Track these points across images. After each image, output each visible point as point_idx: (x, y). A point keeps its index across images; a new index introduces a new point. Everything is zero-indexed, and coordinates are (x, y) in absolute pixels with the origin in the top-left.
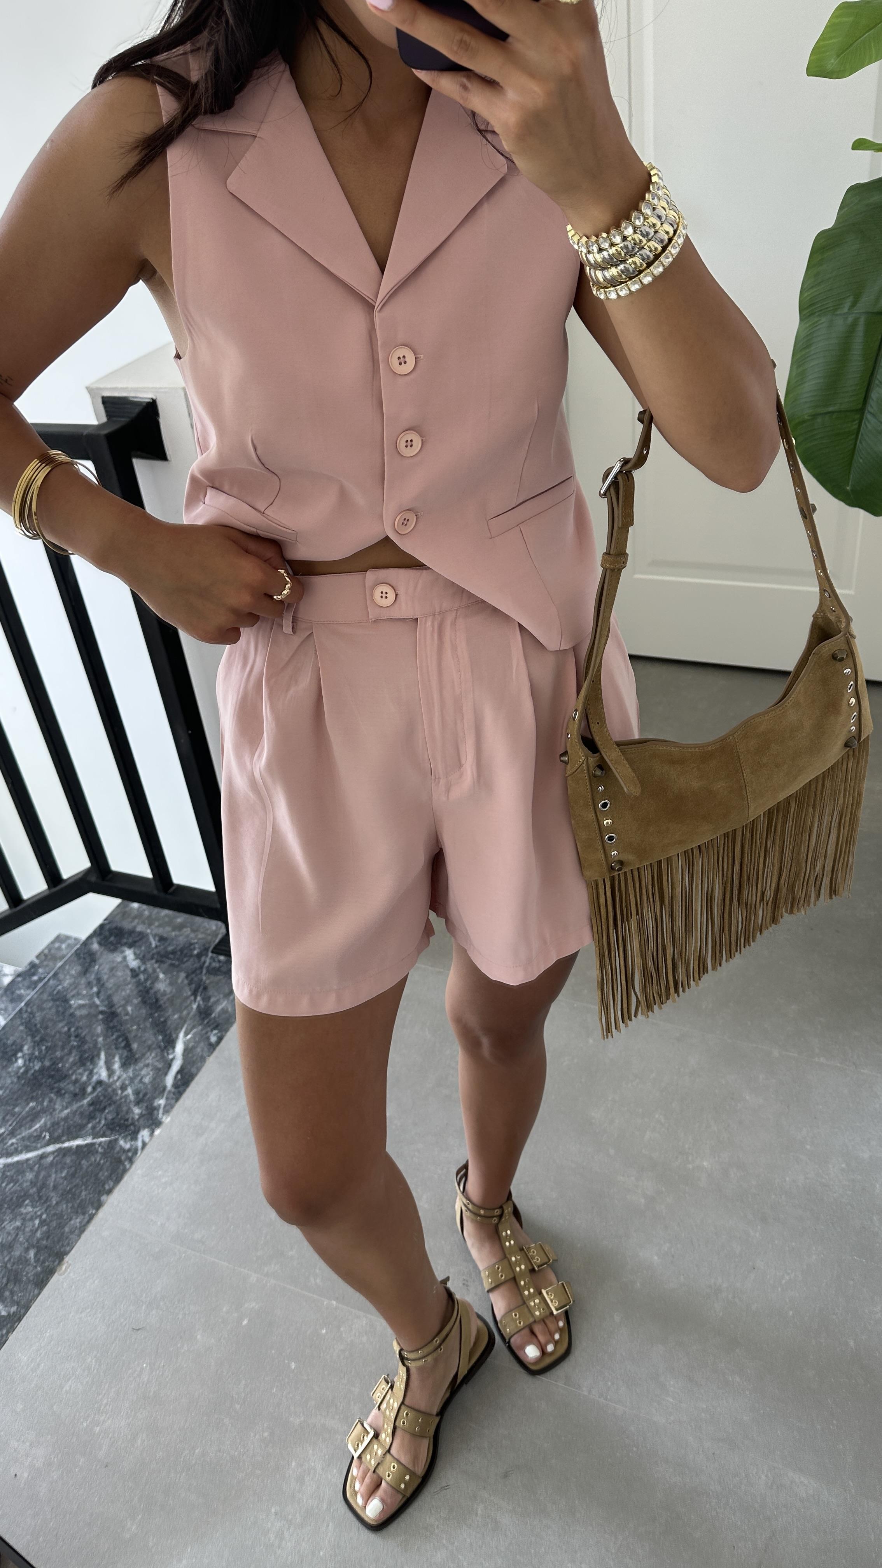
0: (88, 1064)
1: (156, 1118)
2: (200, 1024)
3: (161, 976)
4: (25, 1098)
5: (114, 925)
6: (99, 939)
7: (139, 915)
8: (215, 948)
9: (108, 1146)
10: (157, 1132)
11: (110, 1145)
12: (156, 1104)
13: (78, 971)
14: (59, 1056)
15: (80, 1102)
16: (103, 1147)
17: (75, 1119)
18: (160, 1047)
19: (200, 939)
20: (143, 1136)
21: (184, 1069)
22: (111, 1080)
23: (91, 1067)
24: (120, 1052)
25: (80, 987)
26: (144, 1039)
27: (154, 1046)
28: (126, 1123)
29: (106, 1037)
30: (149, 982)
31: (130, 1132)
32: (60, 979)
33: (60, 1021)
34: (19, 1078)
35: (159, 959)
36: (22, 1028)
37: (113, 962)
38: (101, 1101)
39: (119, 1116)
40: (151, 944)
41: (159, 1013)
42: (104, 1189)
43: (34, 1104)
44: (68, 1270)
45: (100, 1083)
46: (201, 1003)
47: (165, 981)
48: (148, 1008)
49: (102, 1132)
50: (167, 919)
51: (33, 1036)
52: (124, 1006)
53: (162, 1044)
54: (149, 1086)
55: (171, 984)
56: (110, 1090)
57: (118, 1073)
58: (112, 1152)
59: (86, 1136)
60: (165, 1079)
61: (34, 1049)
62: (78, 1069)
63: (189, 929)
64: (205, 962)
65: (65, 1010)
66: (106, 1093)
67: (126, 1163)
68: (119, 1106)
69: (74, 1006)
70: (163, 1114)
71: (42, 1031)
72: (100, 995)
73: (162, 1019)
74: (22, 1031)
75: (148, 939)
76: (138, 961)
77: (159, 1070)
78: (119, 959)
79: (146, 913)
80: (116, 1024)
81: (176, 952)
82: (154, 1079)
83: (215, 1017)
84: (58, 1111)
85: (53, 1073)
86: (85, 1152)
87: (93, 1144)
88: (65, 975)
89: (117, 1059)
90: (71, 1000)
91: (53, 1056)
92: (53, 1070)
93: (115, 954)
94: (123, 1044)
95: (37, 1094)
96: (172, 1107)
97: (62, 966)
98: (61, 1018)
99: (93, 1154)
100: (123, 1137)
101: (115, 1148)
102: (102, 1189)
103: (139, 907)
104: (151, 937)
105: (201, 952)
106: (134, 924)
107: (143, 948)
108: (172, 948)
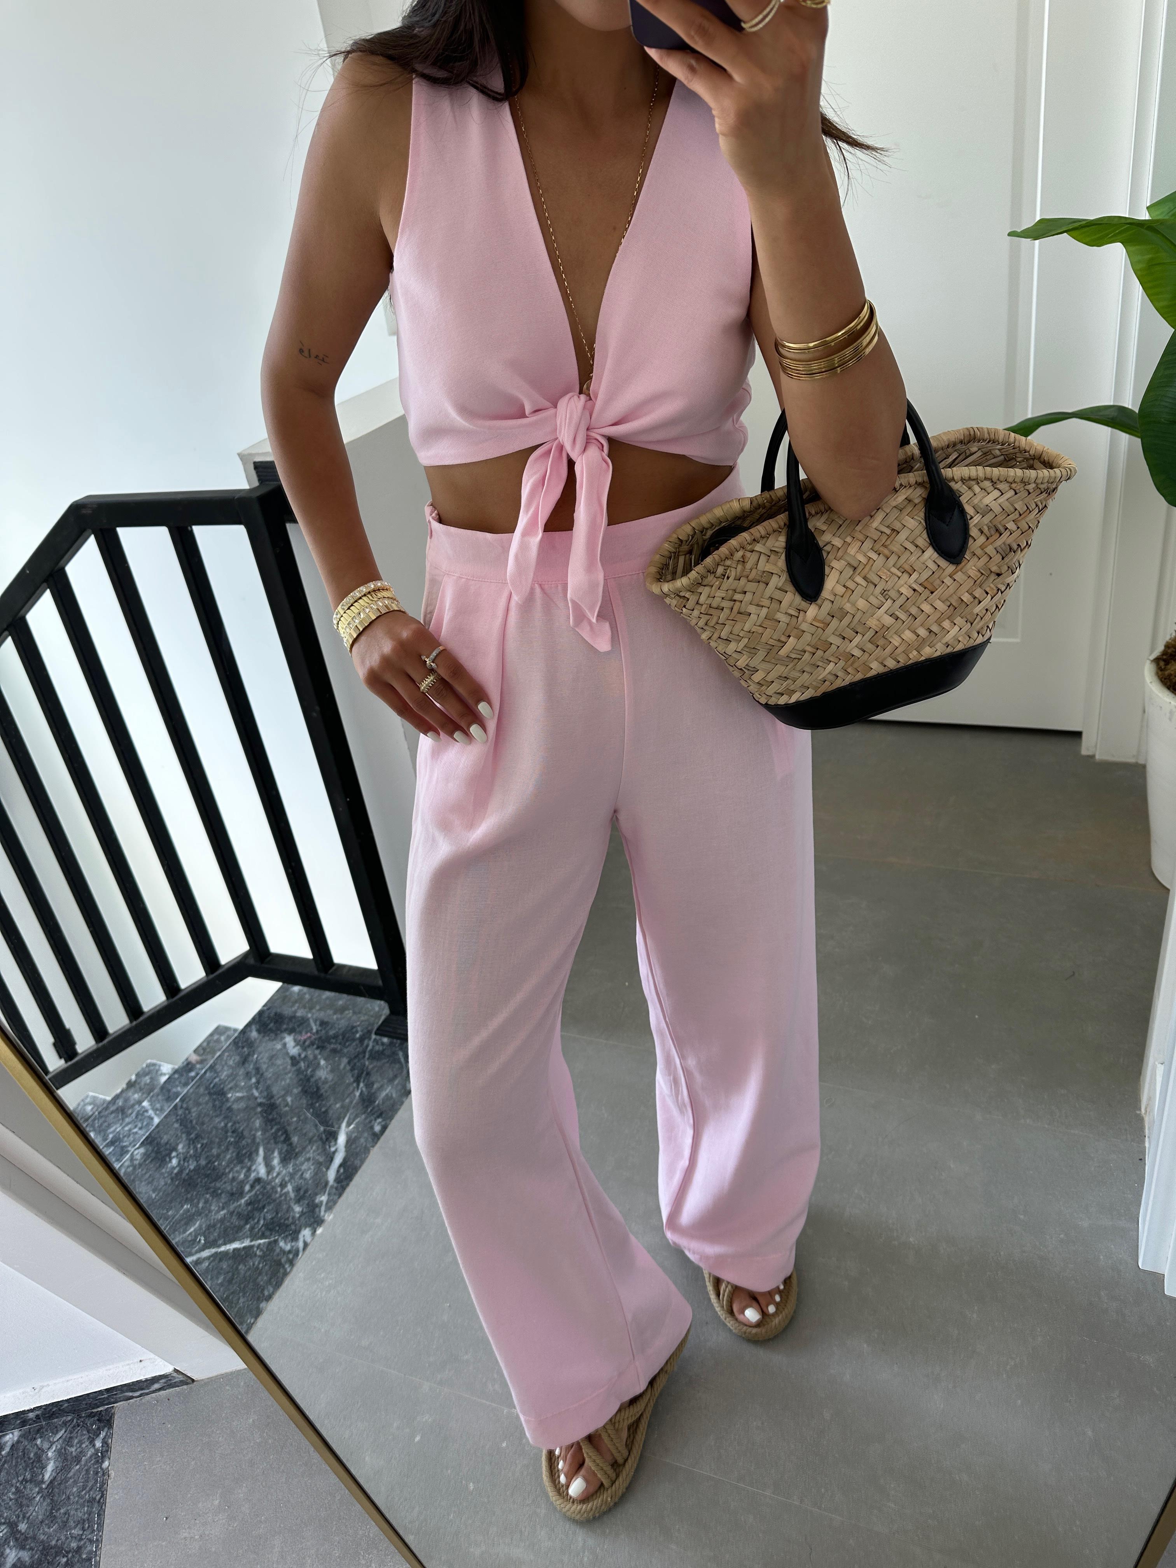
0: (247, 1160)
1: (318, 1216)
2: (364, 1113)
3: (322, 1062)
4: (178, 1200)
5: (274, 1011)
6: (258, 1027)
7: (300, 999)
8: (378, 1029)
9: (267, 1248)
10: (319, 1231)
11: (269, 1247)
12: (317, 1201)
13: (236, 1061)
14: (215, 1153)
15: (237, 1202)
16: (261, 1250)
17: (232, 1221)
18: (321, 1139)
19: (362, 1021)
20: (304, 1236)
21: (347, 1162)
22: (270, 1177)
23: (249, 1164)
24: (280, 1147)
25: (238, 1078)
26: (304, 1131)
27: (315, 1138)
28: (286, 1222)
29: (265, 1131)
30: (310, 1070)
31: (291, 1232)
32: (218, 1070)
33: (216, 1116)
34: (172, 1179)
35: (320, 1045)
36: (176, 1125)
37: (272, 1049)
38: (260, 1201)
39: (279, 1215)
40: (312, 1029)
41: (320, 1102)
42: (264, 1295)
43: (189, 1206)
45: (258, 1180)
46: (364, 1089)
47: (327, 1067)
48: (309, 1098)
49: (260, 1233)
50: (328, 1002)
51: (189, 1134)
52: (284, 1097)
53: (324, 1136)
54: (310, 1182)
55: (332, 1071)
56: (269, 1187)
57: (277, 1169)
58: (271, 1254)
59: (244, 1239)
60: (327, 1174)
61: (189, 1147)
62: (235, 1166)
63: (351, 1011)
64: (367, 1046)
65: (223, 1103)
66: (266, 1191)
67: (287, 1266)
68: (279, 1205)
69: (232, 1099)
70: (325, 1211)
71: (198, 1128)
72: (259, 1086)
73: (323, 1110)
74: (176, 1129)
75: (309, 1025)
76: (298, 1047)
77: (320, 1164)
78: (279, 1046)
79: (307, 996)
80: (275, 1116)
81: (337, 1037)
82: (316, 1174)
83: (378, 1104)
84: (214, 1212)
85: (209, 1172)
86: (243, 1256)
87: (252, 1247)
88: (223, 1067)
89: (276, 1154)
90: (229, 1093)
91: (208, 1154)
92: (209, 1169)
93: (274, 1042)
94: (282, 1138)
95: (192, 1195)
96: (335, 1203)
97: (219, 1056)
98: (218, 1112)
99: (251, 1258)
100: (283, 1238)
101: (275, 1250)
102: (262, 1296)
103: (300, 991)
104: (311, 1022)
105: (364, 1035)
106: (293, 1009)
107: (303, 1034)
108: (334, 1032)
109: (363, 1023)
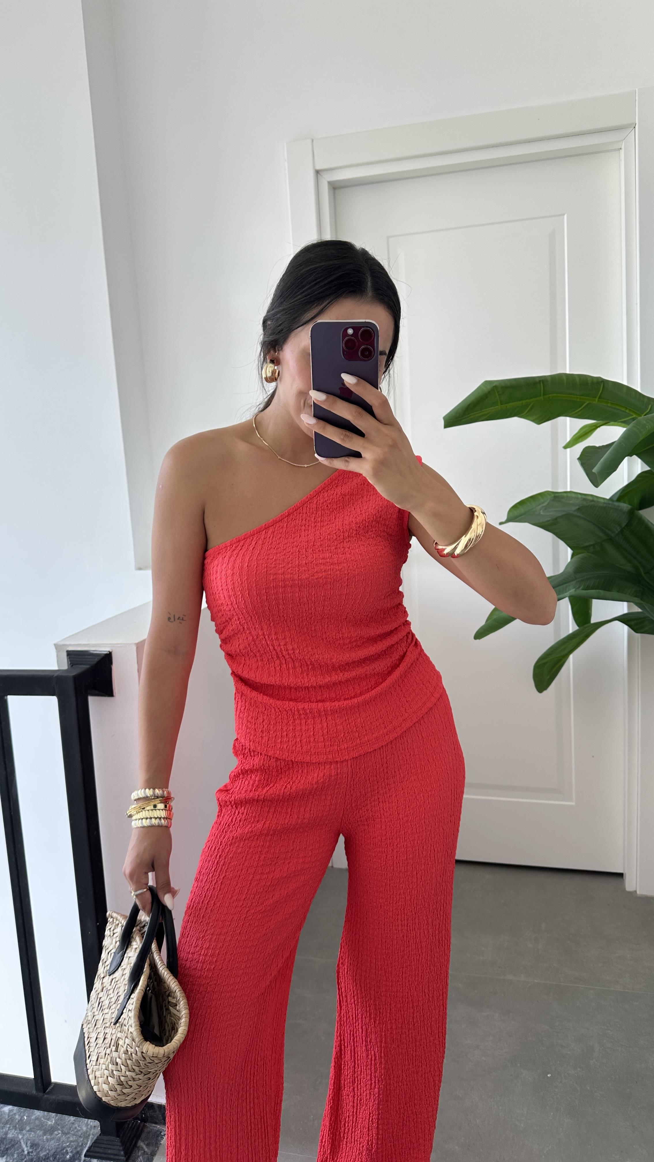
7: (11, 1120)
8: (87, 1151)
19: (71, 1141)
40: (23, 1151)
50: (37, 1122)
63: (60, 1132)
75: (20, 1146)
79: (17, 1116)
81: (48, 1158)
103: (10, 1111)
104: (22, 1143)
105: (73, 1156)
106: (4, 1130)
107: (16, 1156)
108: (45, 1153)
109: (72, 1143)
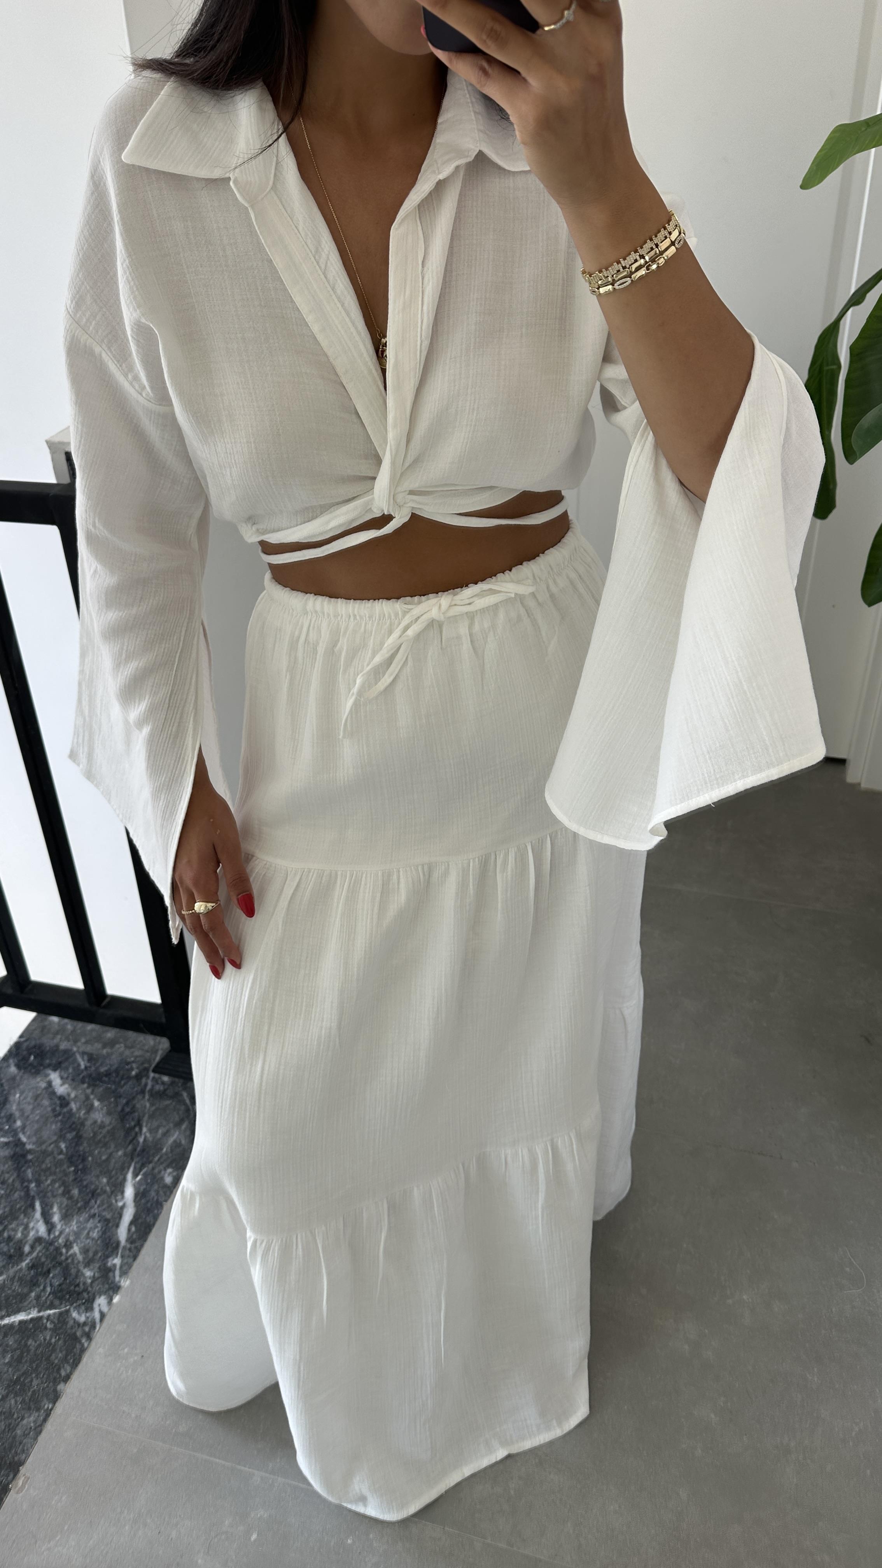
0: (22, 1216)
1: (113, 1282)
2: (150, 1162)
3: (96, 1103)
5: (33, 1043)
6: (16, 1061)
7: (61, 1030)
8: (157, 1066)
9: (58, 1320)
10: (116, 1299)
11: (61, 1318)
12: (109, 1264)
15: (17, 1266)
16: (52, 1322)
17: (13, 1288)
18: (105, 1191)
19: (137, 1057)
20: (99, 1305)
21: (138, 1218)
22: (52, 1236)
23: (25, 1220)
24: (58, 1201)
26: (85, 1183)
27: (99, 1191)
28: (77, 1289)
29: (39, 1183)
30: (82, 1112)
31: (84, 1301)
35: (91, 1083)
37: (36, 1088)
39: (68, 1281)
40: (79, 1065)
41: (99, 1149)
42: (60, 1375)
44: (26, 1487)
45: (38, 1240)
46: (148, 1135)
47: (102, 1109)
49: (48, 1303)
50: (94, 1034)
52: (57, 1142)
53: (108, 1189)
54: (99, 1242)
55: (109, 1113)
56: (52, 1248)
57: (59, 1227)
58: (64, 1327)
59: (30, 1309)
60: (117, 1234)
62: (11, 1224)
63: (122, 1045)
64: (146, 1085)
66: (48, 1253)
67: (84, 1340)
68: (66, 1268)
70: (120, 1276)
72: (26, 1130)
73: (104, 1158)
75: (75, 1060)
76: (66, 1086)
77: (107, 1221)
78: (43, 1085)
79: (69, 1027)
80: (49, 1165)
81: (110, 1074)
82: (104, 1233)
83: (166, 1152)
86: (31, 1329)
87: (41, 1318)
89: (55, 1209)
93: (38, 1079)
94: (60, 1191)
96: (130, 1266)
99: (40, 1331)
100: (75, 1308)
101: (68, 1322)
102: (58, 1376)
103: (61, 1022)
104: (78, 1056)
105: (140, 1073)
106: (56, 1041)
107: (71, 1070)
108: (106, 1068)
109: (138, 1059)
